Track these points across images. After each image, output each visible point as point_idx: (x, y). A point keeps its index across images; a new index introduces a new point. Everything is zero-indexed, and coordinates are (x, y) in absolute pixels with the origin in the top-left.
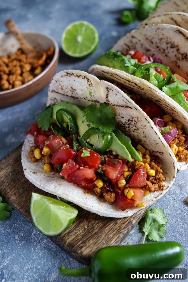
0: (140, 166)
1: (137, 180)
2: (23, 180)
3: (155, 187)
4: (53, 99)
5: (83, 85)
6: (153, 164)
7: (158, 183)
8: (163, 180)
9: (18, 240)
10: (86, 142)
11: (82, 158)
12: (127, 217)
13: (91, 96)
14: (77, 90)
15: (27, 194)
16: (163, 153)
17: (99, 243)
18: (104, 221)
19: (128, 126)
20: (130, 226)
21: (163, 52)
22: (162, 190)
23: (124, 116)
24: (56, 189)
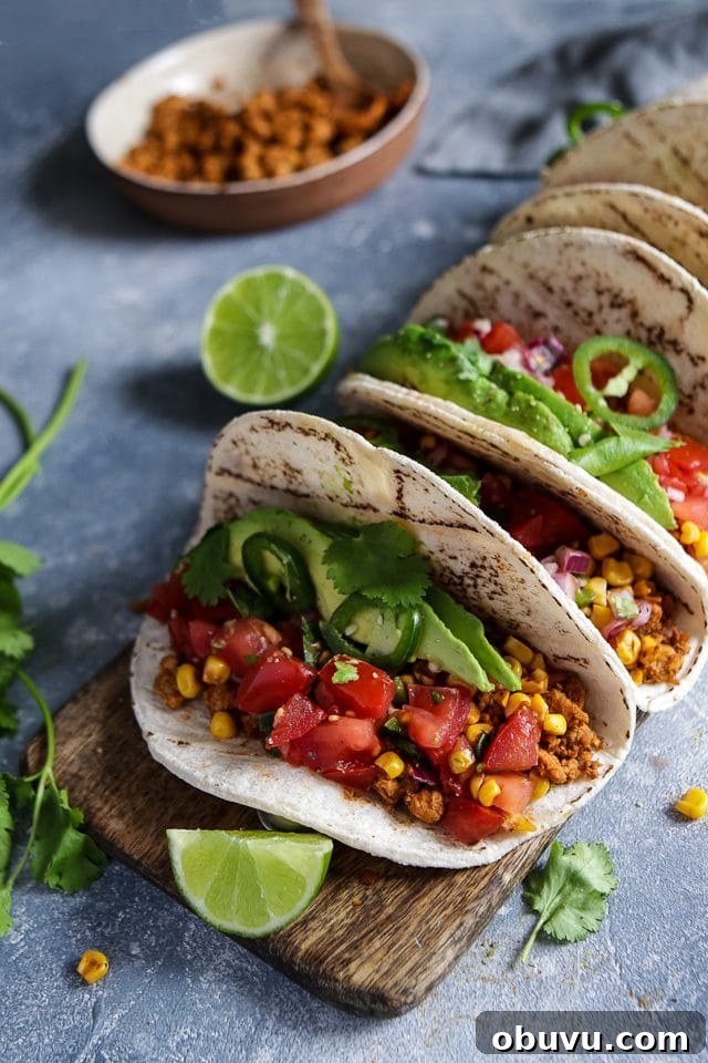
0: (520, 707)
1: (510, 749)
2: (142, 768)
3: (567, 770)
4: (224, 496)
5: (324, 458)
6: (558, 695)
7: (579, 754)
8: (593, 745)
9: (139, 958)
10: (344, 637)
11: (334, 688)
12: (485, 866)
13: (351, 492)
14: (305, 472)
15: (163, 810)
16: (586, 662)
17: (401, 947)
18: (413, 880)
19: (471, 582)
20: (496, 893)
21: (587, 319)
22: (593, 777)
23: (458, 554)
24: (257, 788)
